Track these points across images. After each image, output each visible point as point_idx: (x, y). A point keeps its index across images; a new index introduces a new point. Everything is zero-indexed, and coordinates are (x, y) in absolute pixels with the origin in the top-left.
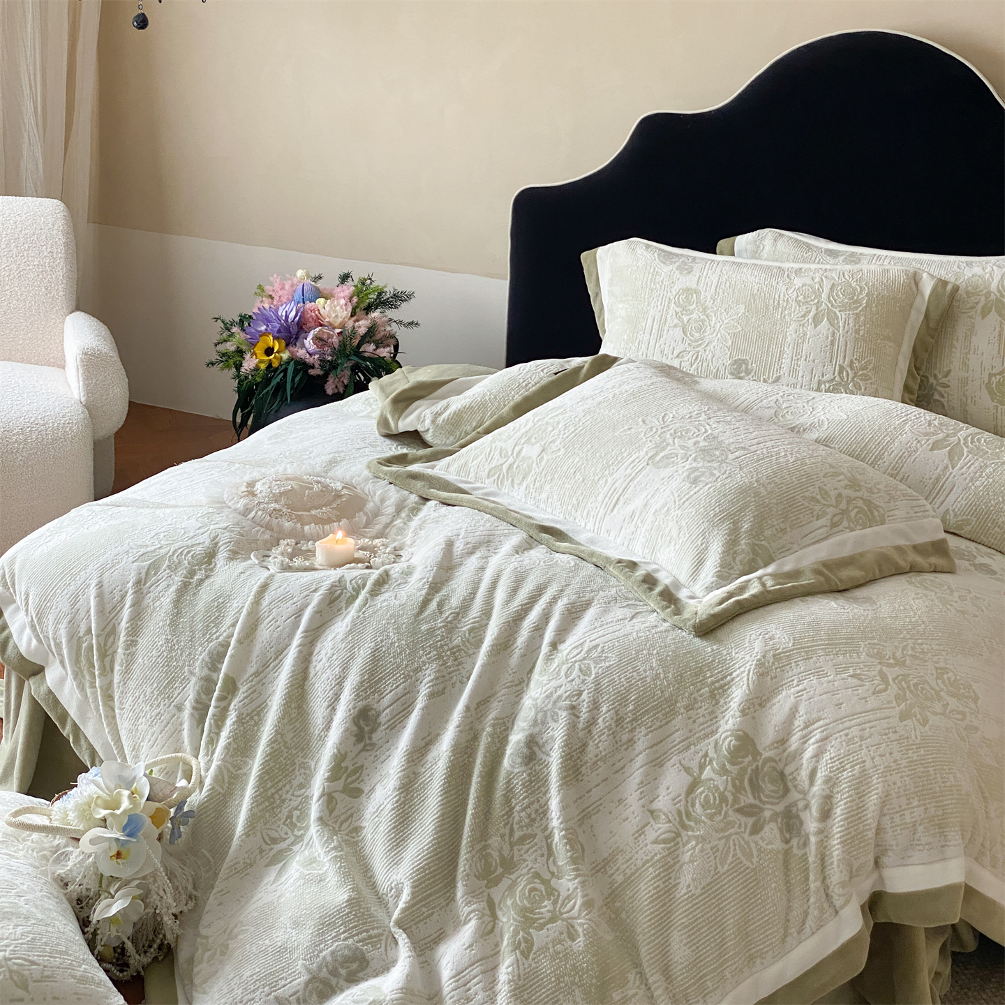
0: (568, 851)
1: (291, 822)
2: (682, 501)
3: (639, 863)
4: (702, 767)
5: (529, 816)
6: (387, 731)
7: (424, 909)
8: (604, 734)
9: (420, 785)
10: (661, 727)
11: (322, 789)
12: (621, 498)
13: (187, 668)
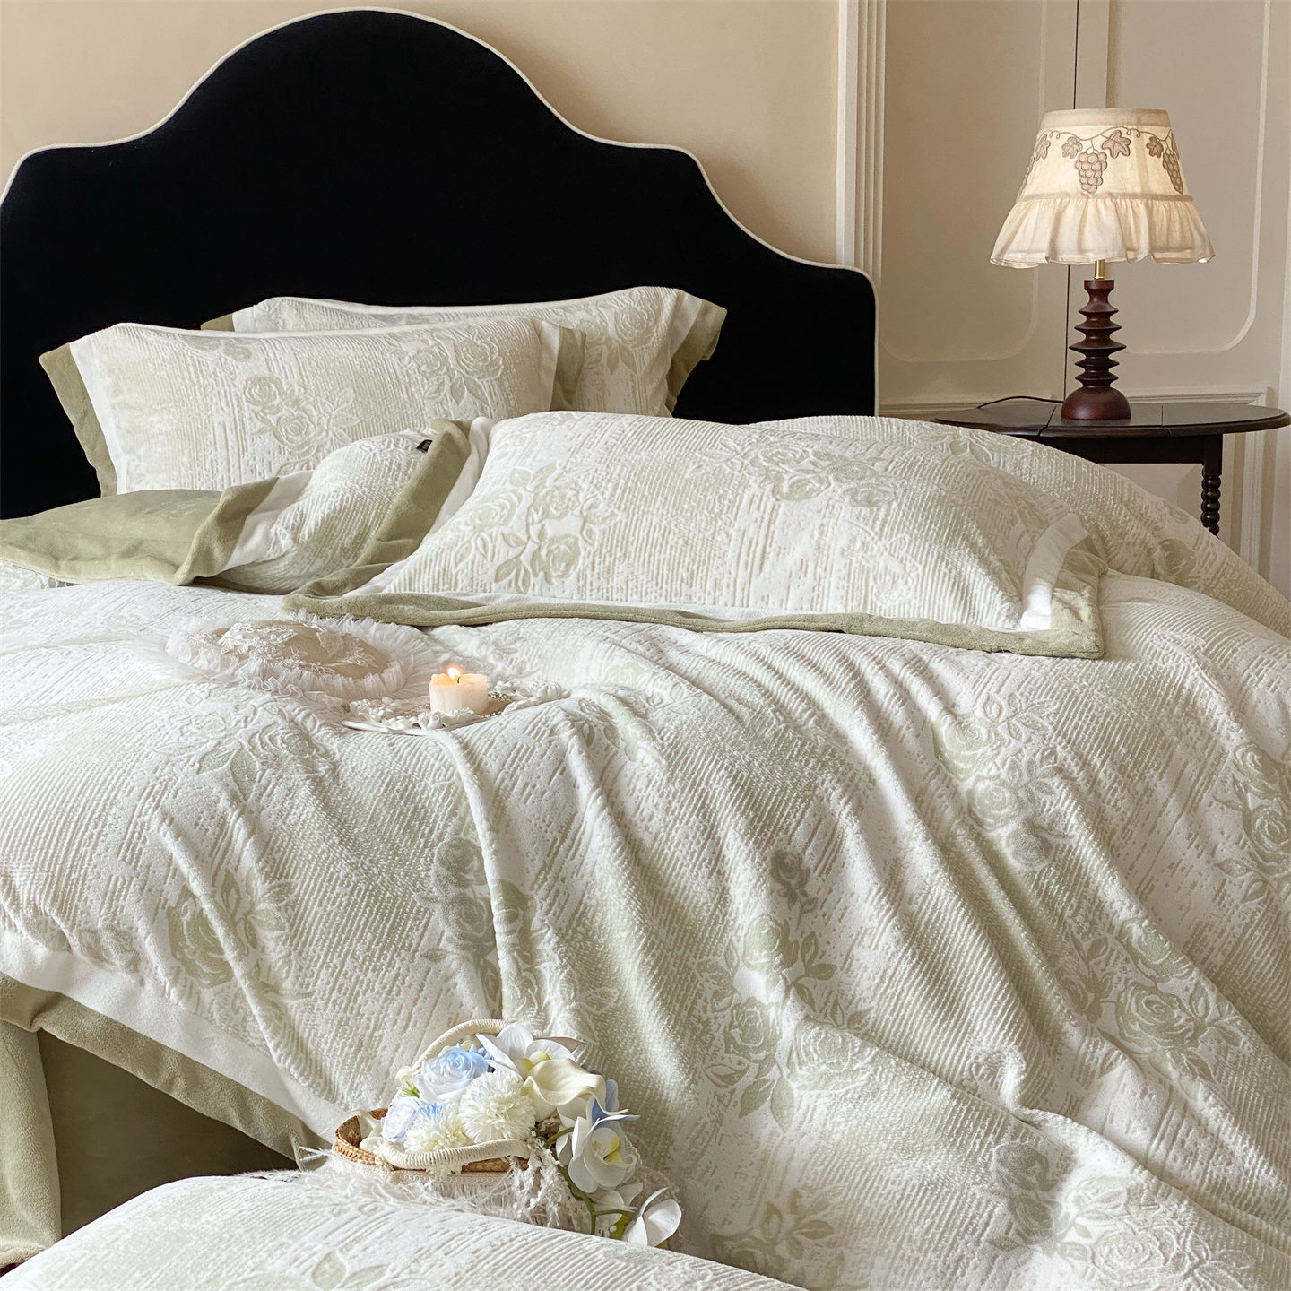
0: (1163, 943)
1: (736, 1046)
2: (877, 528)
3: (1238, 931)
4: (1241, 796)
5: (1086, 919)
6: (824, 876)
8: (1116, 790)
9: (926, 927)
10: (1167, 765)
11: (781, 981)
12: (768, 550)
13: (414, 895)
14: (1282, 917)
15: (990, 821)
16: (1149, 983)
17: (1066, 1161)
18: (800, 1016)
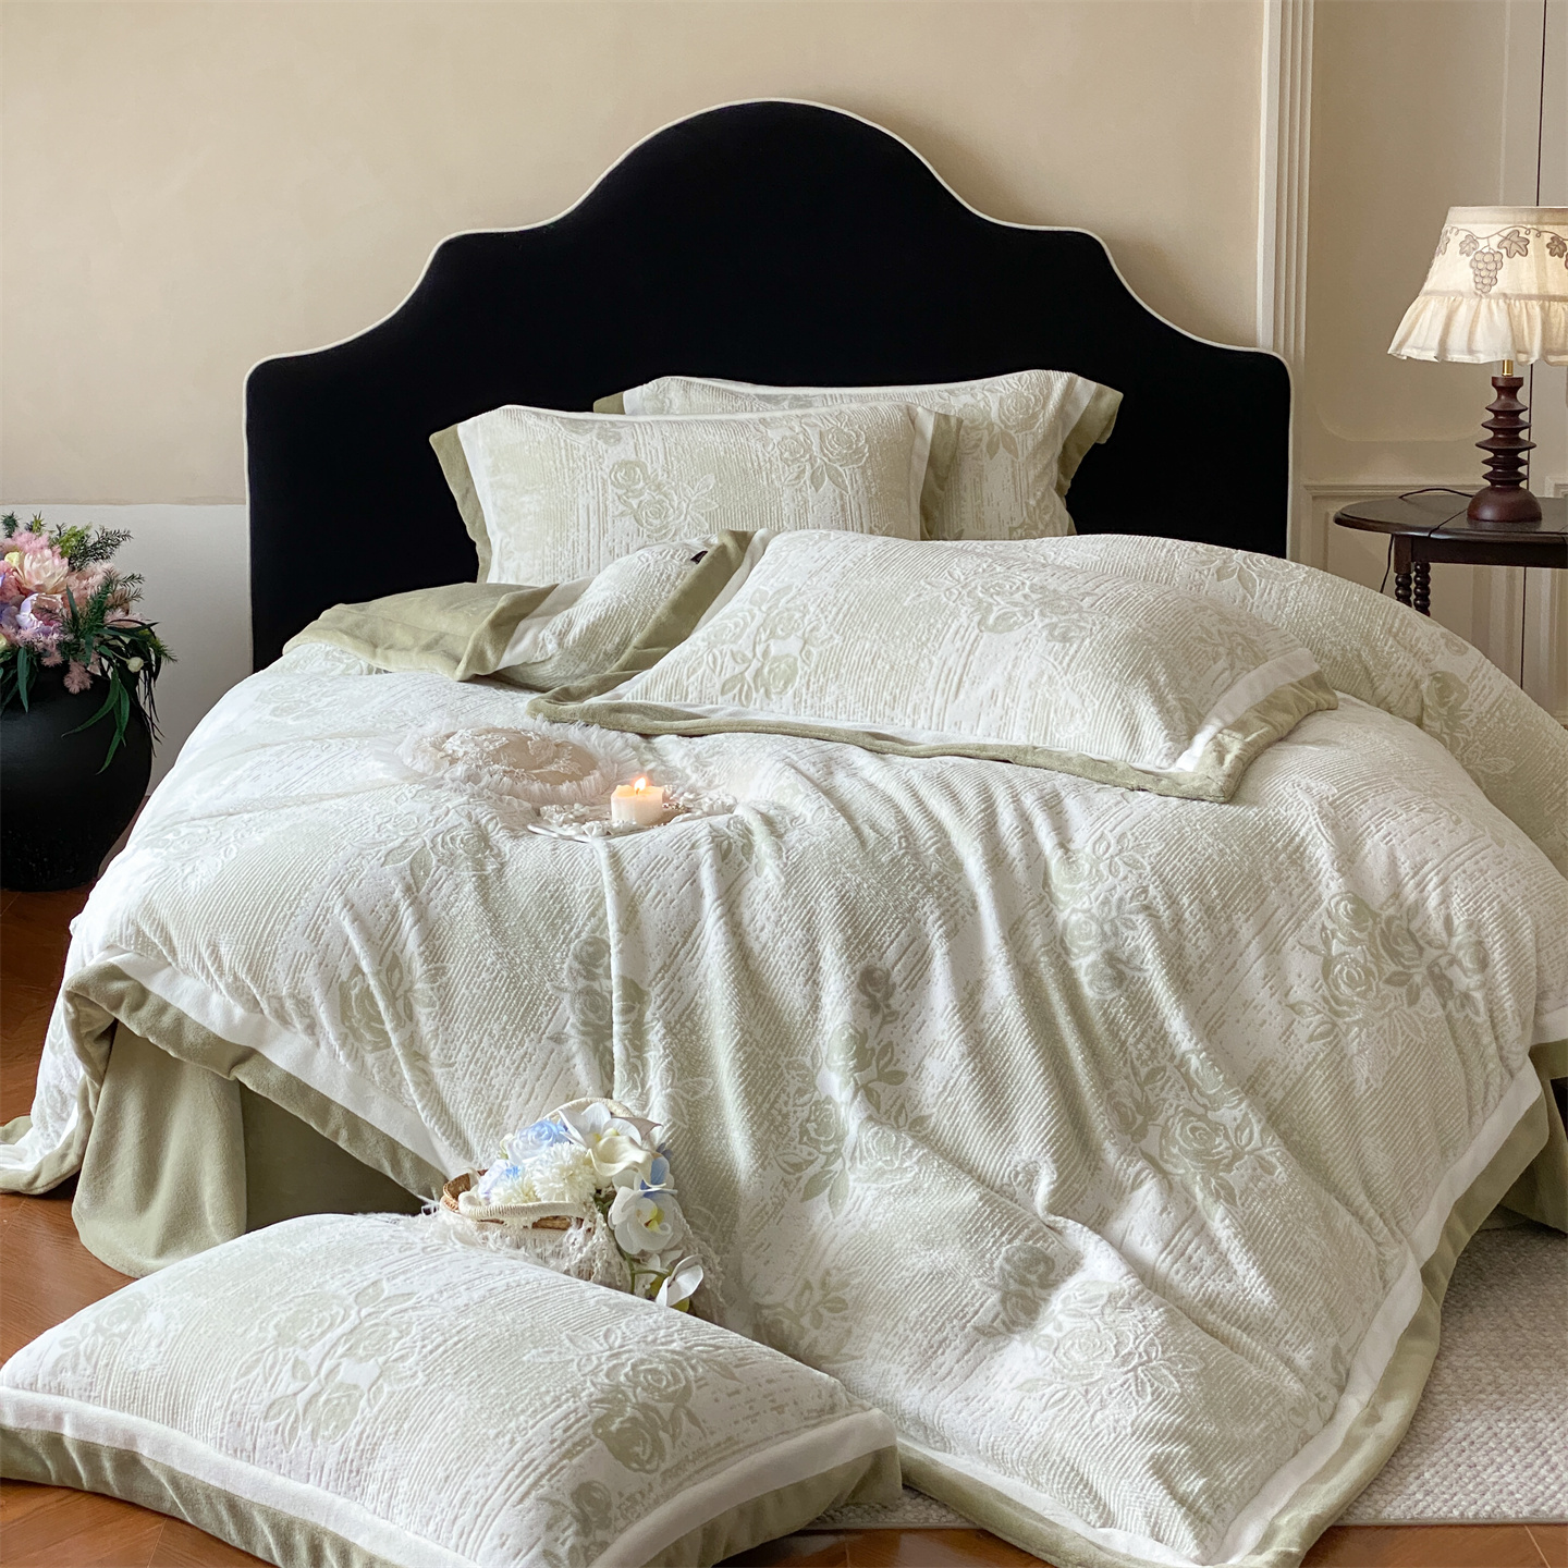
0: (1217, 1074)
1: (810, 1139)
2: (1065, 664)
3: (1300, 1069)
4: (1327, 943)
5: (1148, 1047)
6: (908, 991)
7: (1076, 1186)
8: (1198, 930)
10: (1258, 908)
11: (852, 1083)
12: (965, 678)
13: (548, 984)
14: (1346, 1060)
15: (1075, 950)
16: (1201, 1111)
17: (1074, 1263)
18: (864, 1115)
